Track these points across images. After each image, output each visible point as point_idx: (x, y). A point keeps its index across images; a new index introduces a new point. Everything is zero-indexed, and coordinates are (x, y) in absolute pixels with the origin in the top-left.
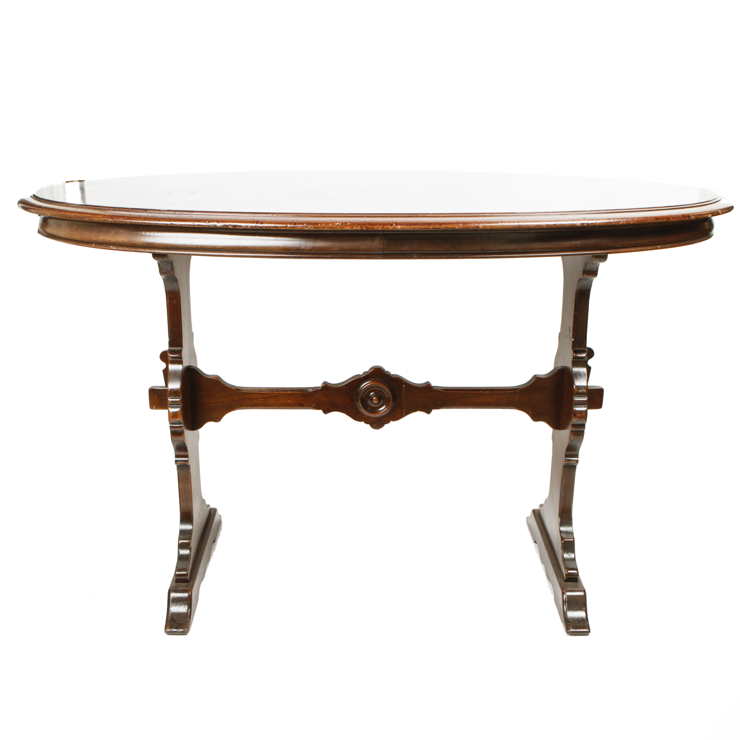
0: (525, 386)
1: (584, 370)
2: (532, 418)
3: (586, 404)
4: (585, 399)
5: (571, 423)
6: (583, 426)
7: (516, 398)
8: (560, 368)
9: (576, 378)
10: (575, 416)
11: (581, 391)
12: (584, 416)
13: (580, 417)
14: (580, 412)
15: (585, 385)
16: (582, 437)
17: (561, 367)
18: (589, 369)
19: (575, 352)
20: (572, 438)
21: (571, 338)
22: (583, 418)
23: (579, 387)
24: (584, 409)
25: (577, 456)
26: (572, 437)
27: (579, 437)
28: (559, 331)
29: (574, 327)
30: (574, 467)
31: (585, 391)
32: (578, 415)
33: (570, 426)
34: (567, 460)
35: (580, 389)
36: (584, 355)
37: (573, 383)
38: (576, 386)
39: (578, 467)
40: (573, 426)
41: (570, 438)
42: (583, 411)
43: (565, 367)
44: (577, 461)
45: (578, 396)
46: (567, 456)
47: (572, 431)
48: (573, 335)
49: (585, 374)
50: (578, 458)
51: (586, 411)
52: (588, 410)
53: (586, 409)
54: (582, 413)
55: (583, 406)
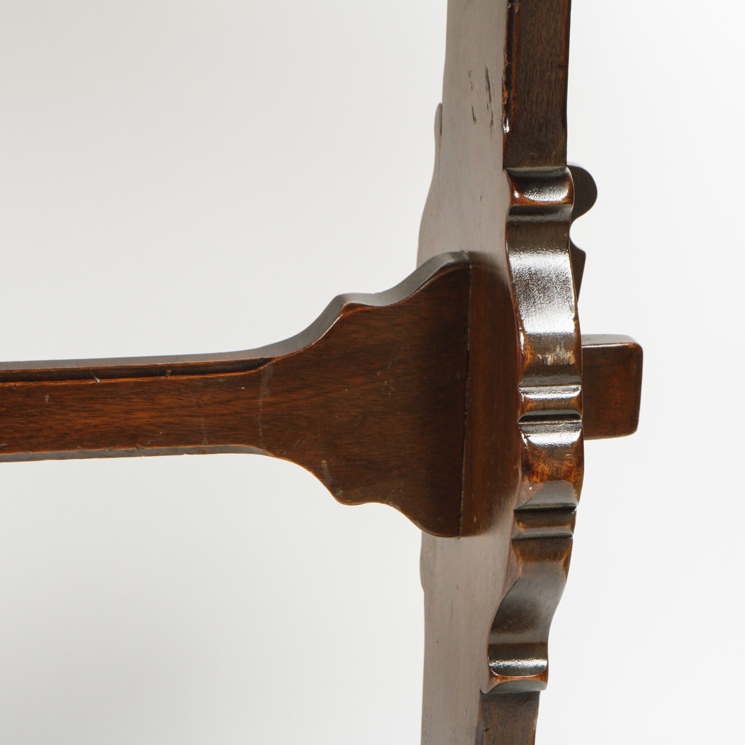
0: (300, 347)
1: (560, 262)
2: (333, 489)
3: (577, 417)
4: (570, 392)
5: (513, 505)
6: (566, 514)
7: (260, 401)
8: (451, 260)
9: (528, 298)
10: (529, 470)
11: (550, 359)
12: (570, 471)
13: (554, 477)
14: (552, 450)
15: (570, 328)
16: (562, 563)
17: (454, 254)
18: (578, 259)
19: (520, 183)
20: (520, 573)
21: (497, 122)
22: (566, 477)
23: (541, 342)
24: (567, 437)
25: (540, 649)
26: (520, 568)
27: (548, 564)
28: (439, 99)
29: (508, 71)
30: (530, 700)
31: (568, 356)
32: (543, 467)
33: (510, 517)
34: (497, 669)
35: (546, 350)
36: (558, 196)
37: (513, 323)
38: (529, 337)
39: (545, 697)
40: (523, 514)
41: (509, 569)
42: (564, 448)
43: (472, 254)
44: (543, 674)
45: (537, 380)
46: (495, 651)
47: (517, 542)
48: (506, 108)
49: (565, 282)
50: (545, 657)
51: (578, 449)
52: (587, 444)
53: (574, 437)
54: (561, 459)
55: (563, 424)
